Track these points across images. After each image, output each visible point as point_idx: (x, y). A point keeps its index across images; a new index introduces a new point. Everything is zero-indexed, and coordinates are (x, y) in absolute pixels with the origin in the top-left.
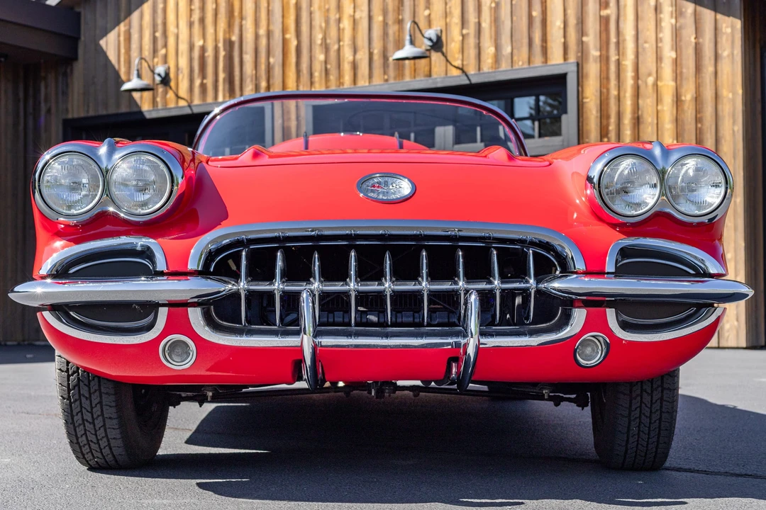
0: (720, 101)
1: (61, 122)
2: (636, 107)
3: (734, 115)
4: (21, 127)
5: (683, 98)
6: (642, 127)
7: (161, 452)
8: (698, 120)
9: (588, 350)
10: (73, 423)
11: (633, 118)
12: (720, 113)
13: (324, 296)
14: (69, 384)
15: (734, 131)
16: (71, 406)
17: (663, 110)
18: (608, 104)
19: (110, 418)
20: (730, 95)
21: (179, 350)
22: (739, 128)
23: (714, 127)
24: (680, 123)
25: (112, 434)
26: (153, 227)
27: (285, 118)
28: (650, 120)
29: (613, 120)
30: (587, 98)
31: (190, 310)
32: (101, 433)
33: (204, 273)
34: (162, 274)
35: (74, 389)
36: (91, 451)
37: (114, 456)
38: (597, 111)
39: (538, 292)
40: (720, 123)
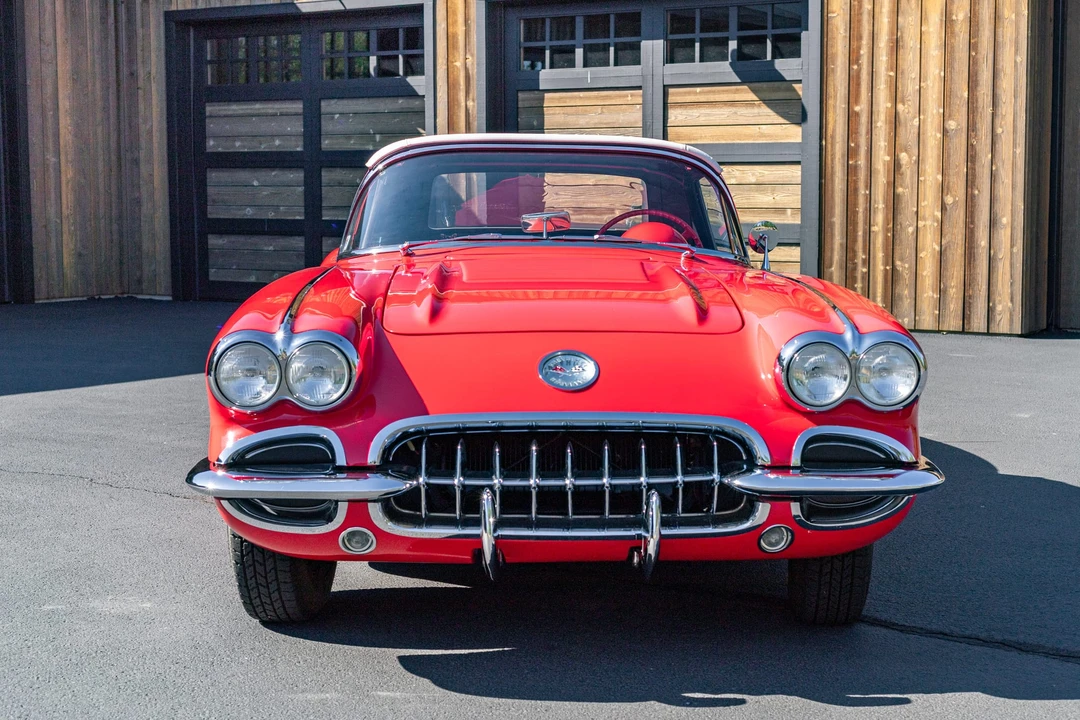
0: (1000, 24)
1: (162, 13)
2: (896, 27)
3: (1017, 43)
4: (111, 19)
5: (954, 17)
6: (901, 52)
7: (335, 588)
8: (972, 46)
9: (774, 538)
10: (247, 586)
11: (890, 40)
12: (1000, 39)
13: (505, 490)
14: (242, 550)
15: (1015, 62)
16: (245, 571)
17: (929, 33)
18: (859, 21)
19: (285, 582)
20: (1013, 16)
21: (357, 538)
22: (1022, 58)
23: (991, 56)
24: (949, 48)
25: (287, 596)
26: (329, 416)
27: (450, 21)
28: (911, 44)
29: (865, 42)
30: (833, 13)
31: (369, 504)
32: (275, 596)
33: (382, 469)
34: (340, 469)
35: (247, 554)
36: (265, 611)
37: (288, 614)
38: (845, 30)
39: (722, 484)
40: (999, 52)
